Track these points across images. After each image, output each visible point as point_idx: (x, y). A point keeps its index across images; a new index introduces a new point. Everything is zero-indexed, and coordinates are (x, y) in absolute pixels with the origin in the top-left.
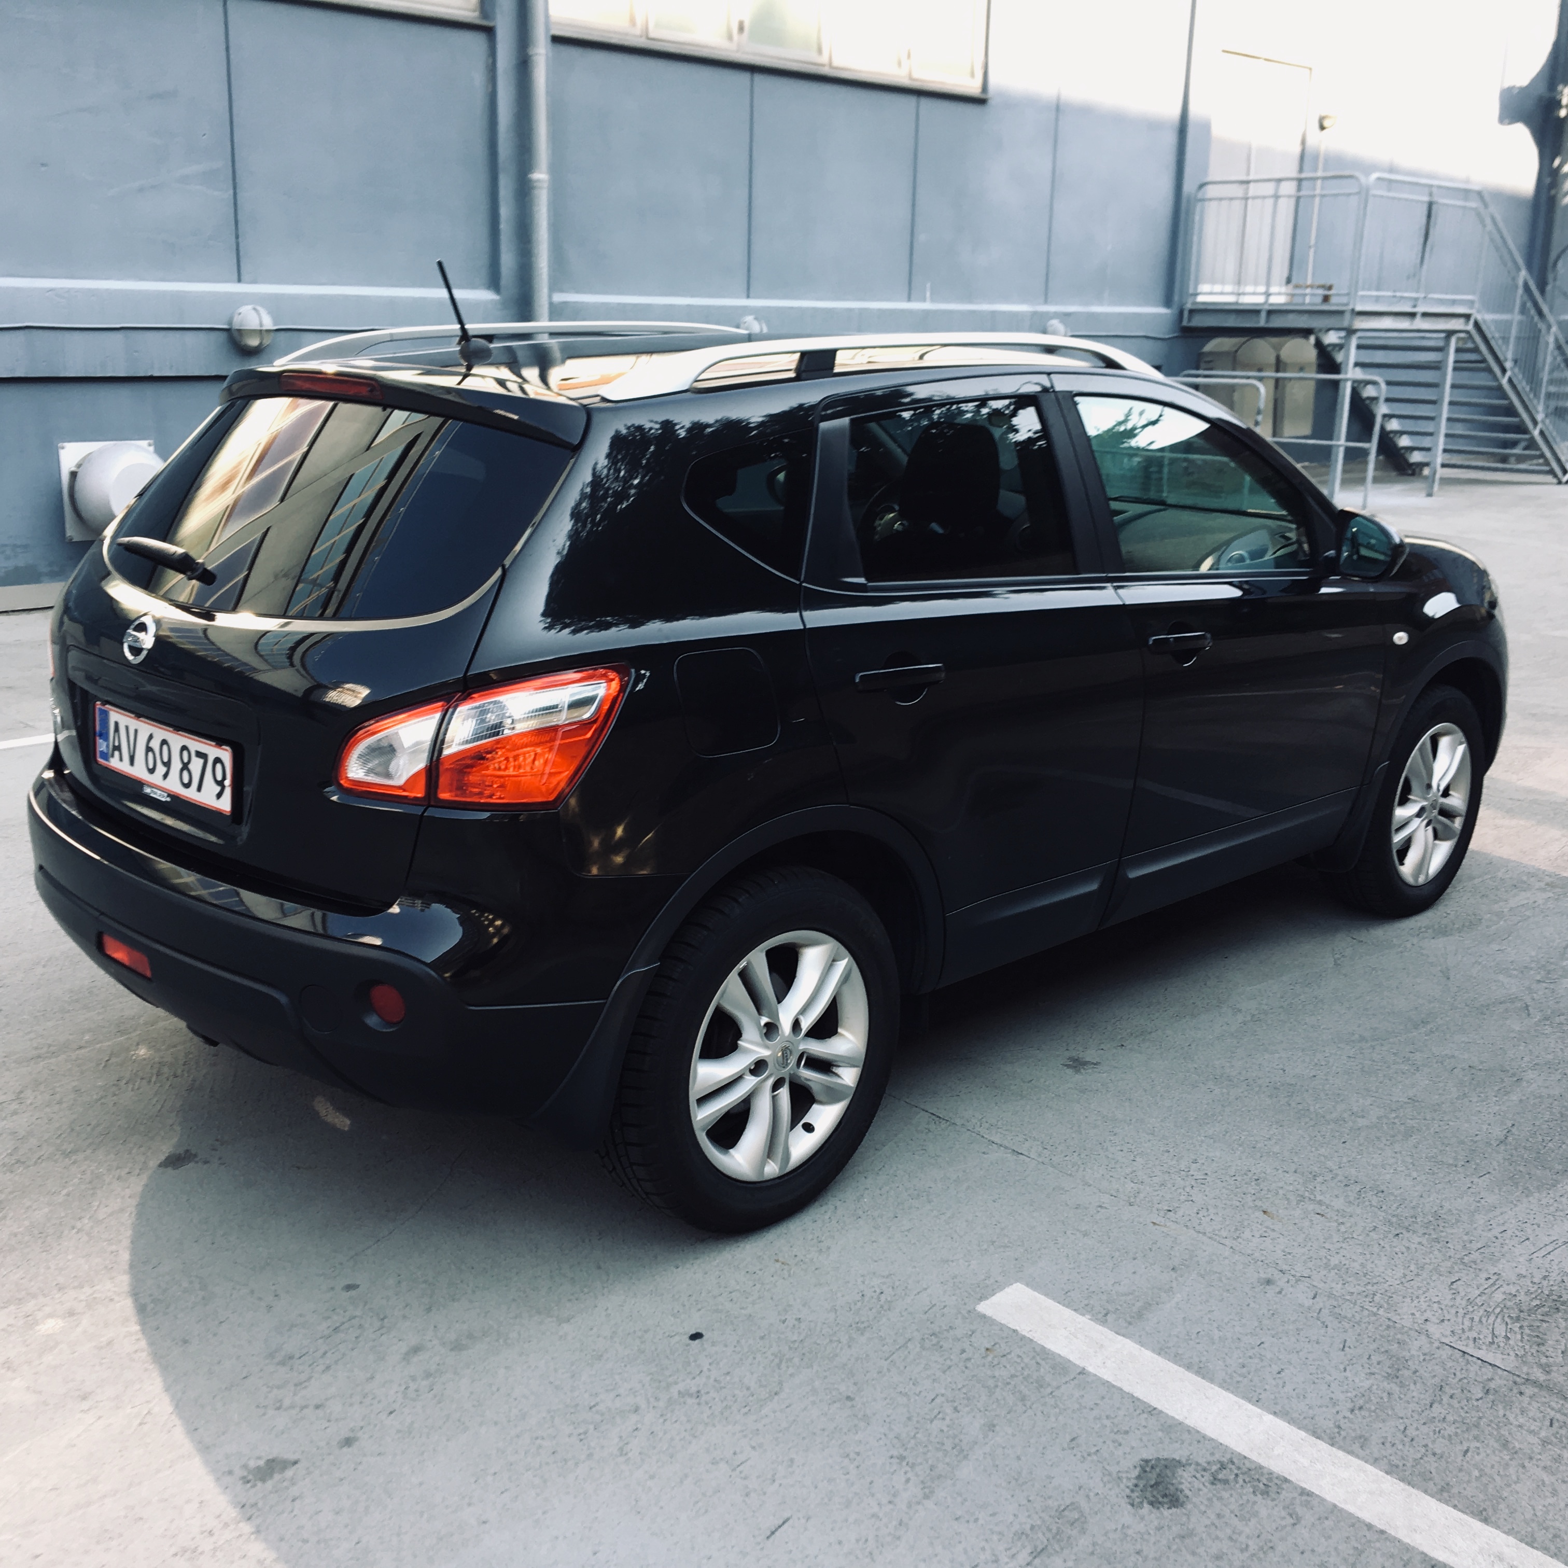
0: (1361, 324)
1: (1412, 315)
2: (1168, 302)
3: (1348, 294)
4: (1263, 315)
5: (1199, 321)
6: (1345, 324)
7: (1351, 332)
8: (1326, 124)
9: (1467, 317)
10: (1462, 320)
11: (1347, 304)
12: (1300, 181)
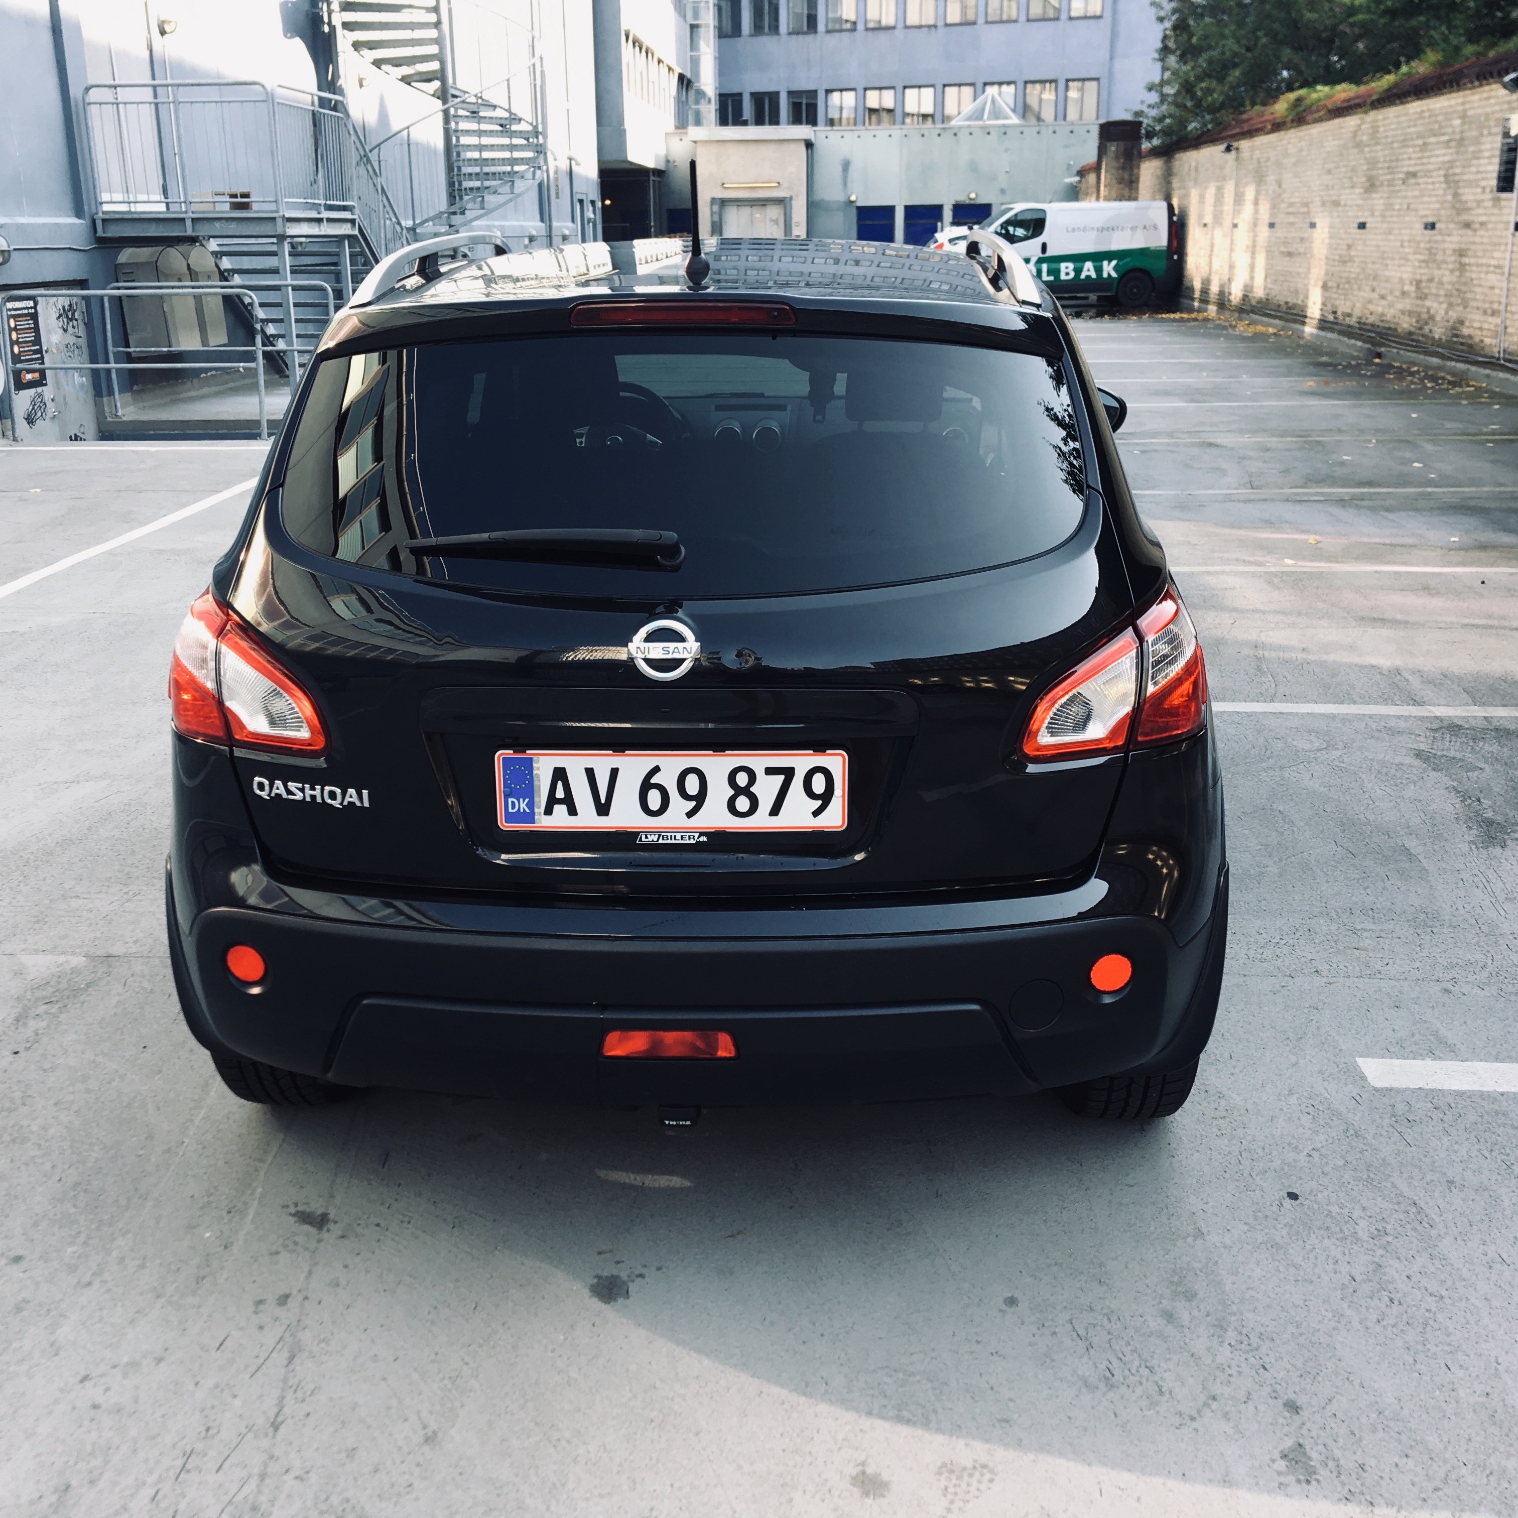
0: (294, 230)
1: (319, 220)
2: (79, 212)
3: (276, 202)
4: (189, 223)
5: (113, 232)
6: (279, 231)
7: (282, 238)
8: (167, 28)
9: (353, 222)
10: (349, 225)
11: (277, 212)
12: (154, 87)
